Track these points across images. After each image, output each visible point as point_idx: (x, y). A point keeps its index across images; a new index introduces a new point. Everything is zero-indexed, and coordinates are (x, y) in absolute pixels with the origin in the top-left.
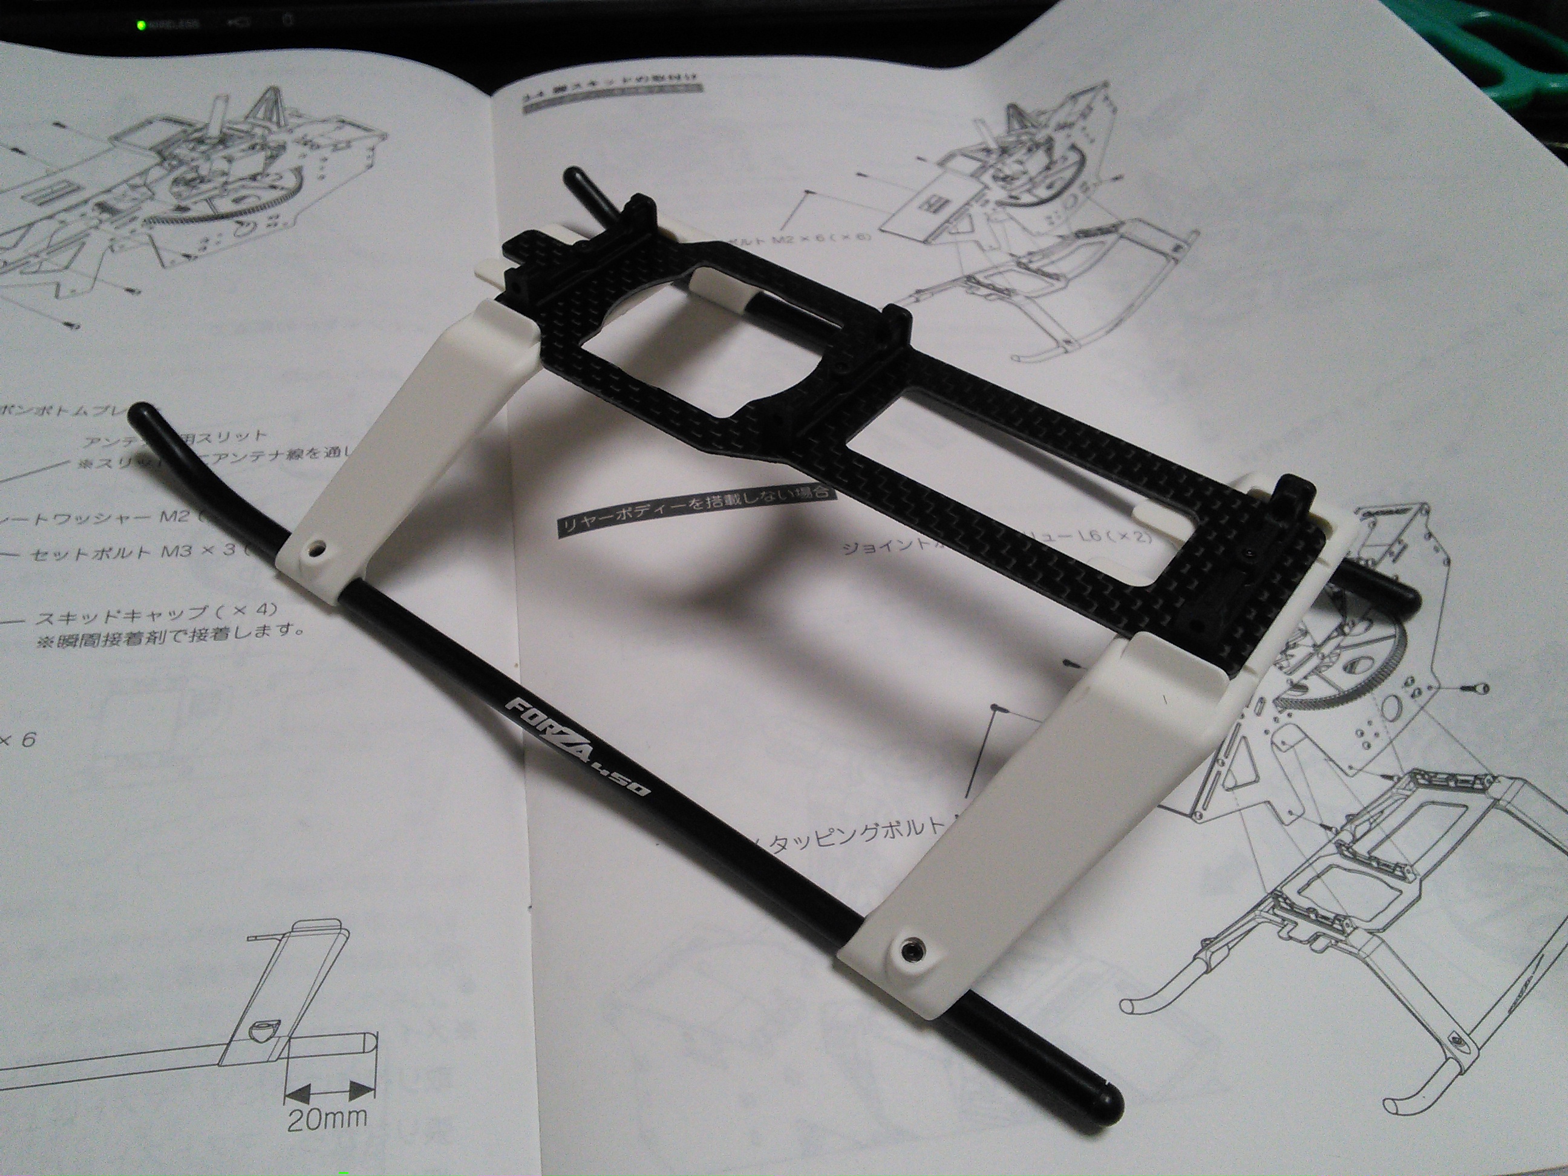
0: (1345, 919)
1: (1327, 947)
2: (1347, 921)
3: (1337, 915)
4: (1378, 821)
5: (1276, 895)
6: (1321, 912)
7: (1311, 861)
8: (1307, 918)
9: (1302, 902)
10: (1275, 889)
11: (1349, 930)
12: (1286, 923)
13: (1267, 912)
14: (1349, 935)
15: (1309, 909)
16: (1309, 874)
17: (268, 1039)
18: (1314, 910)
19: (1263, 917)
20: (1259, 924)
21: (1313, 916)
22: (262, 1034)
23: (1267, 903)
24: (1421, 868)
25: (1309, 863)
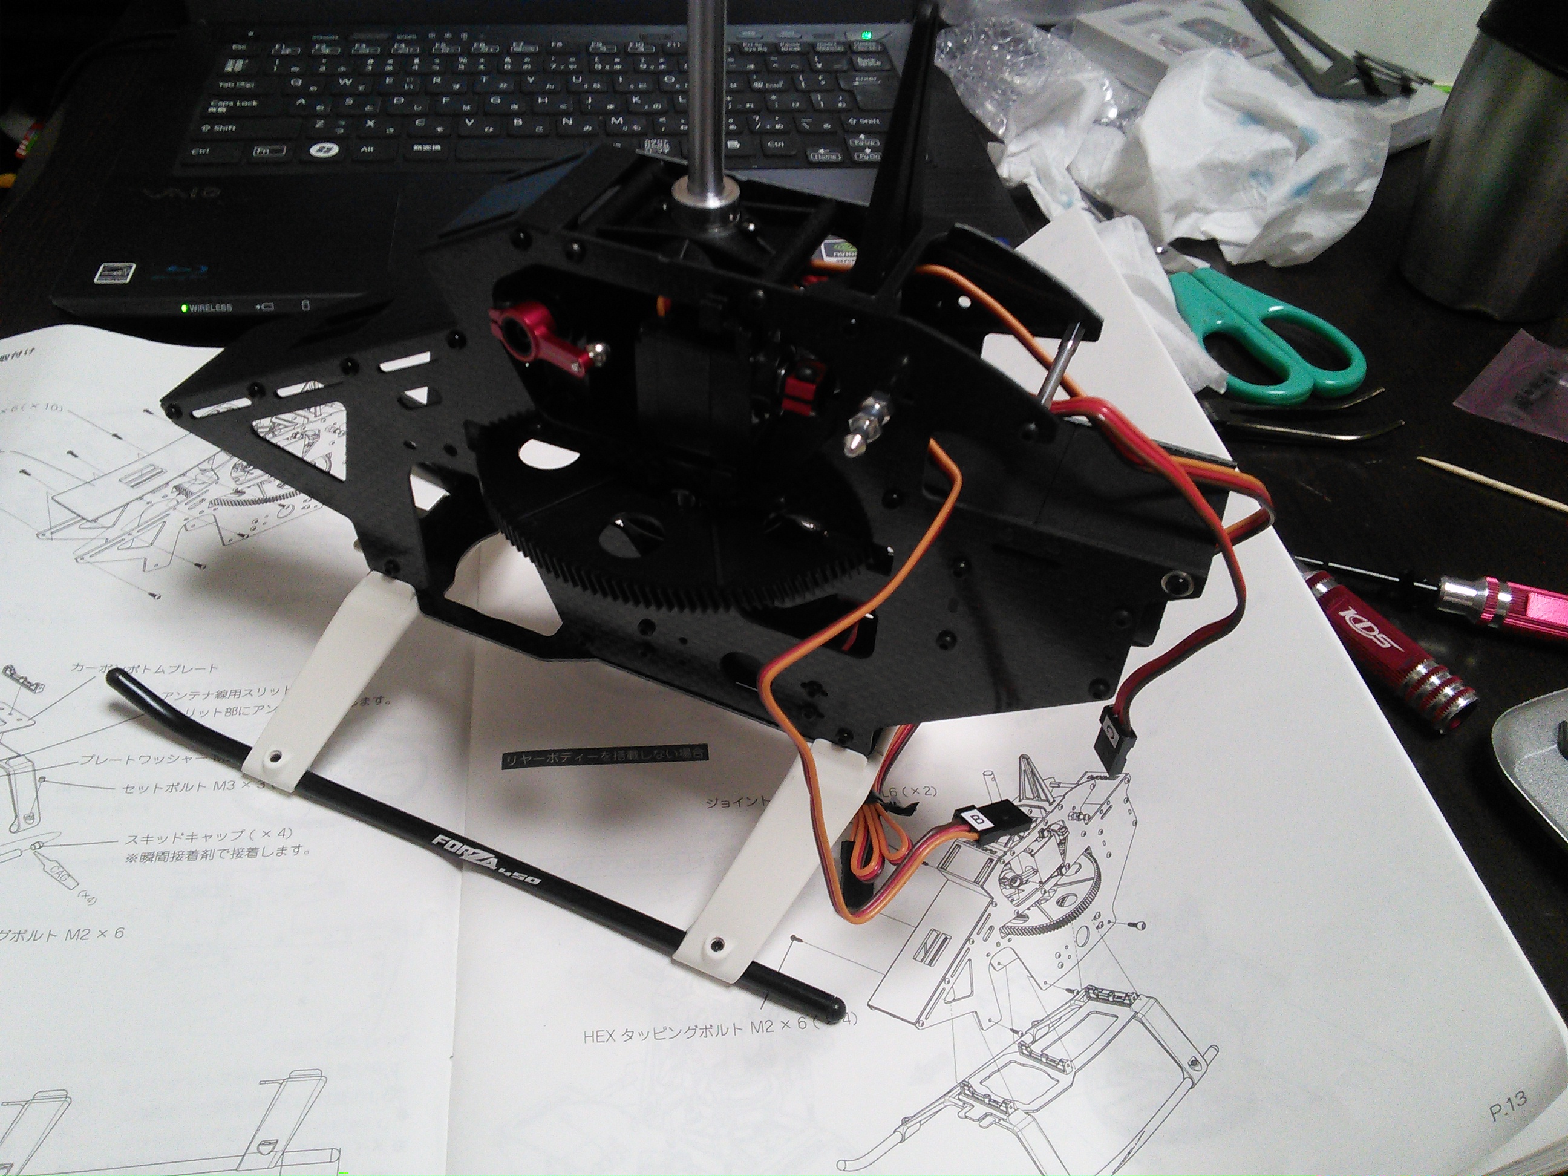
1: (990, 1125)
5: (964, 1084)
6: (993, 1097)
8: (982, 1102)
10: (964, 1080)
12: (966, 1105)
13: (954, 1098)
15: (985, 1095)
16: (993, 1067)
17: (270, 1153)
18: (989, 1095)
19: (951, 1102)
20: (946, 1106)
21: (987, 1101)
22: (265, 1149)
23: (956, 1090)
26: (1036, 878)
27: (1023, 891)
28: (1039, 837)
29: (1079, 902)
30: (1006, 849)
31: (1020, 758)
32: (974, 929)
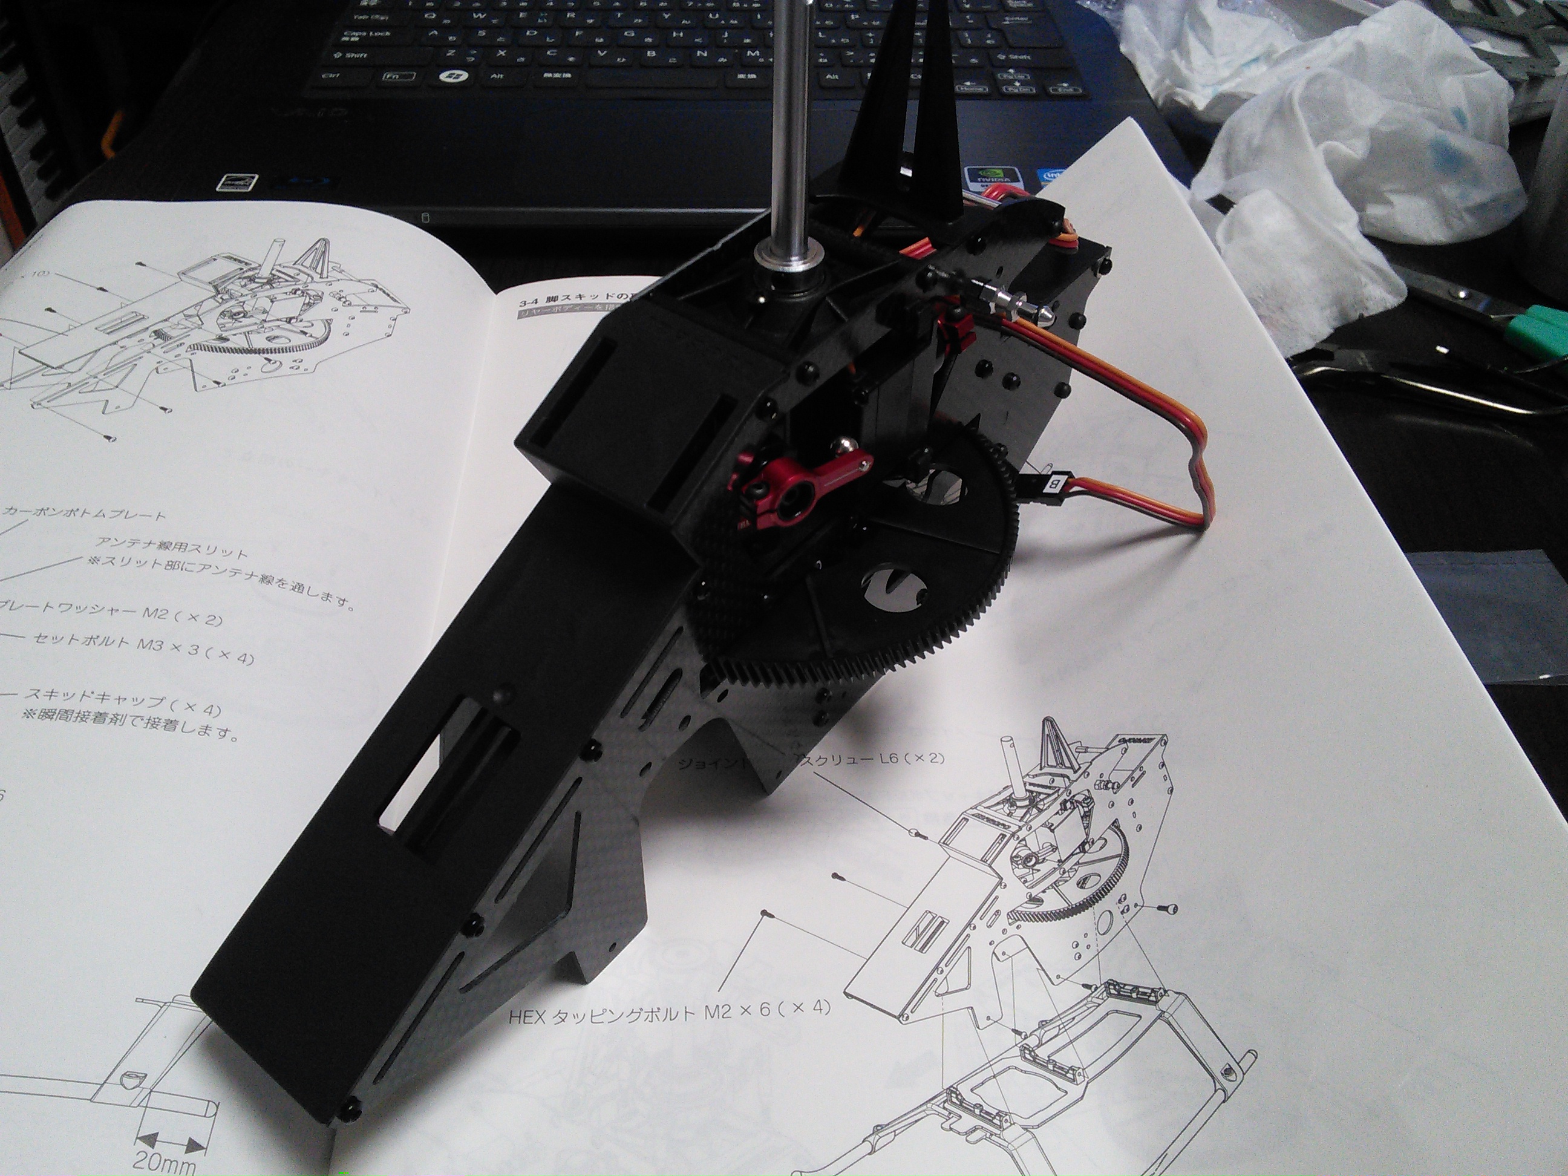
0: (1006, 1115)
2: (1007, 1117)
3: (1000, 1111)
4: (1066, 1028)
7: (991, 1063)
9: (971, 1099)
11: (1005, 1125)
14: (1004, 1130)
24: (1091, 1072)
25: (990, 1064)
26: (1055, 856)
27: (1039, 871)
28: (1061, 809)
29: (1103, 882)
30: (1021, 824)
31: (1044, 720)
32: (977, 913)
